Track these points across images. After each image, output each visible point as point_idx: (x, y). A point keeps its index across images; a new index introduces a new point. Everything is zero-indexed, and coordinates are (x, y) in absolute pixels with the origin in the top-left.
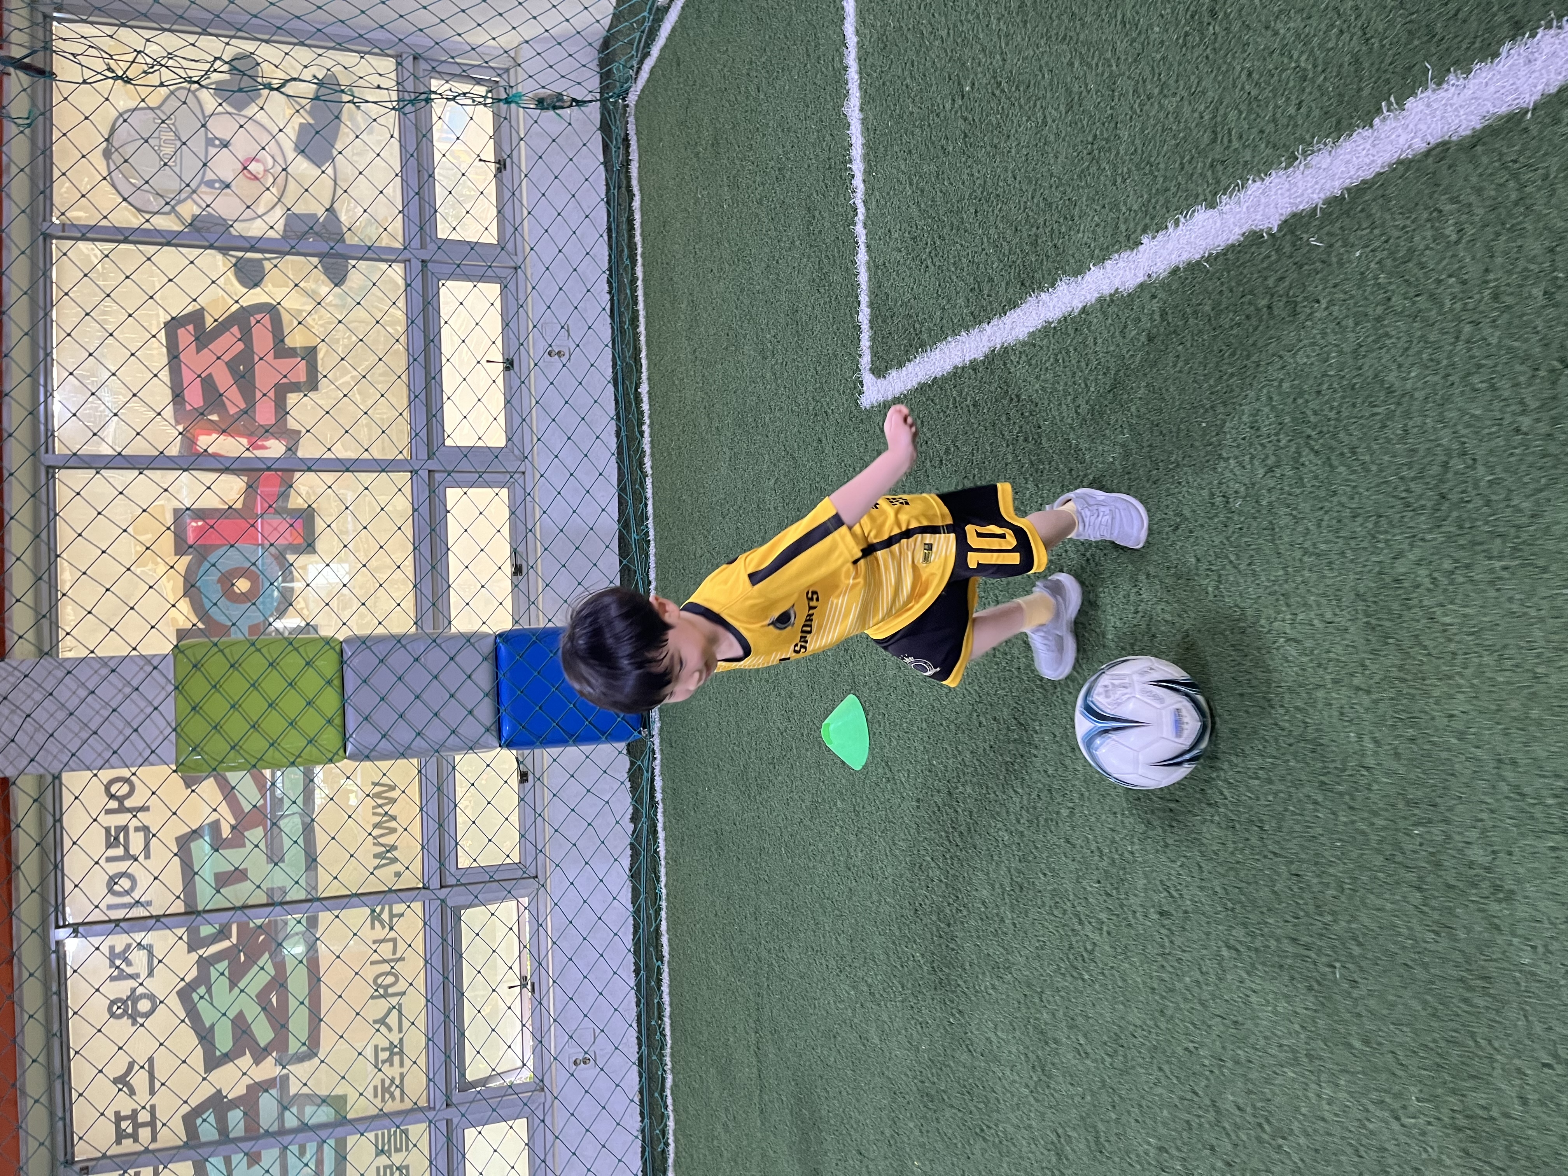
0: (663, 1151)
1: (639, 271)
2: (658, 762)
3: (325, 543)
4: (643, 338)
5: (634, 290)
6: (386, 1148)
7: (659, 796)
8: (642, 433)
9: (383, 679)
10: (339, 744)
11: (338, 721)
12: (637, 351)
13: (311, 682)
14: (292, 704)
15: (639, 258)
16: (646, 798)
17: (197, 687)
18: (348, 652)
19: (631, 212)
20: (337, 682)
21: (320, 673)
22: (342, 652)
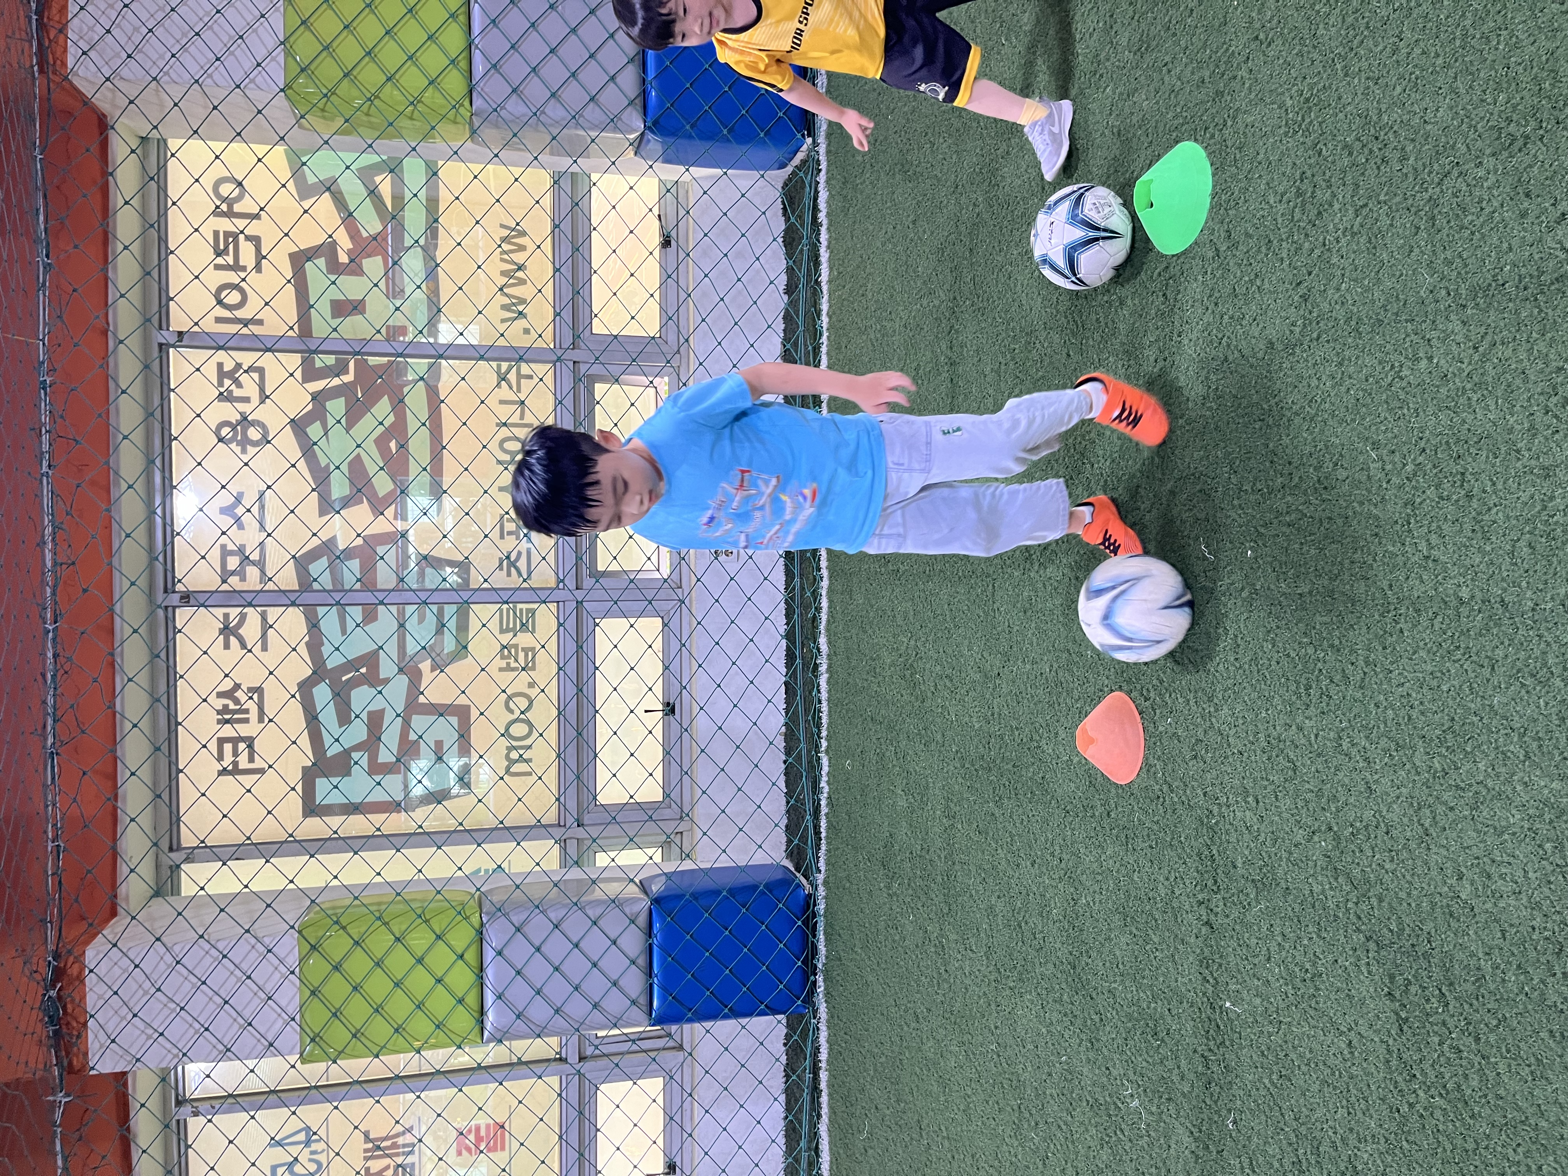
0: (814, 617)
2: (823, 173)
6: (511, 626)
7: (822, 217)
13: (433, 12)
14: (411, 35)
16: (808, 218)
21: (443, 4)
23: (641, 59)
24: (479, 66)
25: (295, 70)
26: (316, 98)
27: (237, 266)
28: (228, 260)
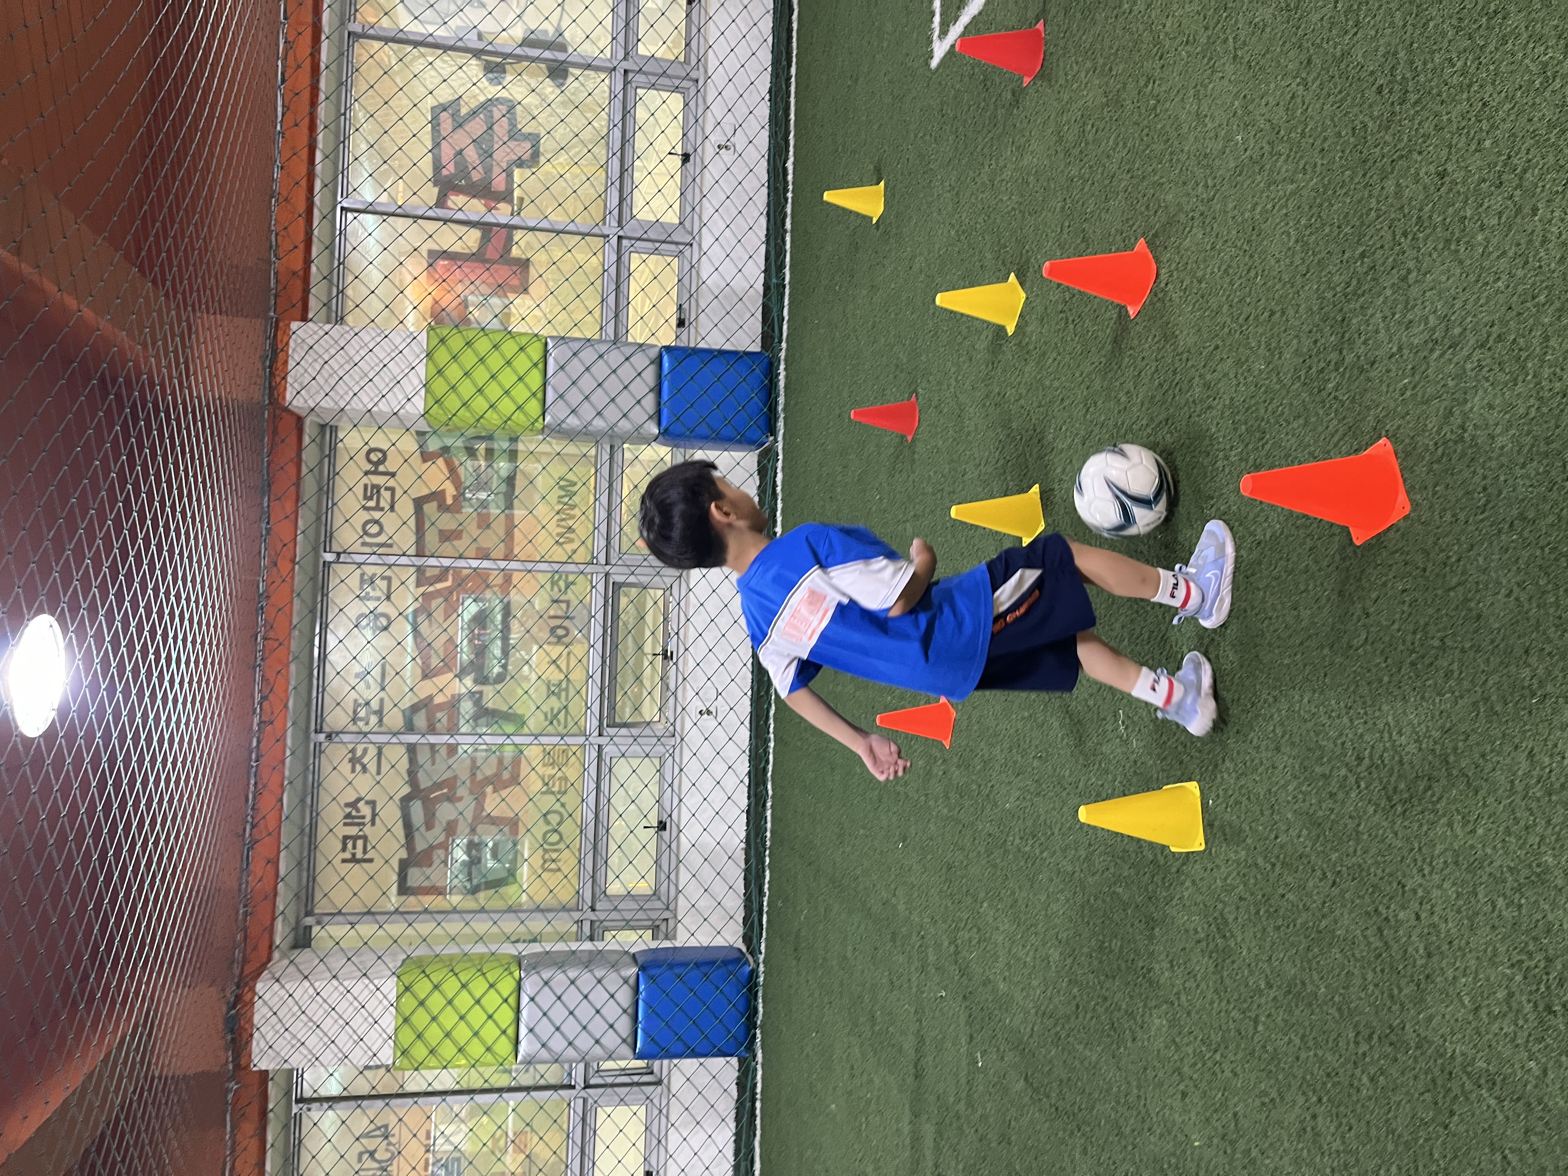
0: (765, 767)
1: (793, 71)
2: (780, 461)
3: (537, 289)
4: (792, 122)
5: (788, 85)
7: (779, 489)
8: (786, 199)
9: (574, 367)
10: (540, 413)
11: (540, 395)
12: (787, 133)
13: (522, 363)
14: (508, 378)
15: (794, 60)
17: (442, 356)
18: (550, 345)
19: (790, 22)
20: (541, 366)
21: (529, 358)
22: (546, 344)
23: (658, 389)
24: (551, 396)
25: (431, 402)
26: (444, 419)
27: (378, 508)
28: (372, 504)
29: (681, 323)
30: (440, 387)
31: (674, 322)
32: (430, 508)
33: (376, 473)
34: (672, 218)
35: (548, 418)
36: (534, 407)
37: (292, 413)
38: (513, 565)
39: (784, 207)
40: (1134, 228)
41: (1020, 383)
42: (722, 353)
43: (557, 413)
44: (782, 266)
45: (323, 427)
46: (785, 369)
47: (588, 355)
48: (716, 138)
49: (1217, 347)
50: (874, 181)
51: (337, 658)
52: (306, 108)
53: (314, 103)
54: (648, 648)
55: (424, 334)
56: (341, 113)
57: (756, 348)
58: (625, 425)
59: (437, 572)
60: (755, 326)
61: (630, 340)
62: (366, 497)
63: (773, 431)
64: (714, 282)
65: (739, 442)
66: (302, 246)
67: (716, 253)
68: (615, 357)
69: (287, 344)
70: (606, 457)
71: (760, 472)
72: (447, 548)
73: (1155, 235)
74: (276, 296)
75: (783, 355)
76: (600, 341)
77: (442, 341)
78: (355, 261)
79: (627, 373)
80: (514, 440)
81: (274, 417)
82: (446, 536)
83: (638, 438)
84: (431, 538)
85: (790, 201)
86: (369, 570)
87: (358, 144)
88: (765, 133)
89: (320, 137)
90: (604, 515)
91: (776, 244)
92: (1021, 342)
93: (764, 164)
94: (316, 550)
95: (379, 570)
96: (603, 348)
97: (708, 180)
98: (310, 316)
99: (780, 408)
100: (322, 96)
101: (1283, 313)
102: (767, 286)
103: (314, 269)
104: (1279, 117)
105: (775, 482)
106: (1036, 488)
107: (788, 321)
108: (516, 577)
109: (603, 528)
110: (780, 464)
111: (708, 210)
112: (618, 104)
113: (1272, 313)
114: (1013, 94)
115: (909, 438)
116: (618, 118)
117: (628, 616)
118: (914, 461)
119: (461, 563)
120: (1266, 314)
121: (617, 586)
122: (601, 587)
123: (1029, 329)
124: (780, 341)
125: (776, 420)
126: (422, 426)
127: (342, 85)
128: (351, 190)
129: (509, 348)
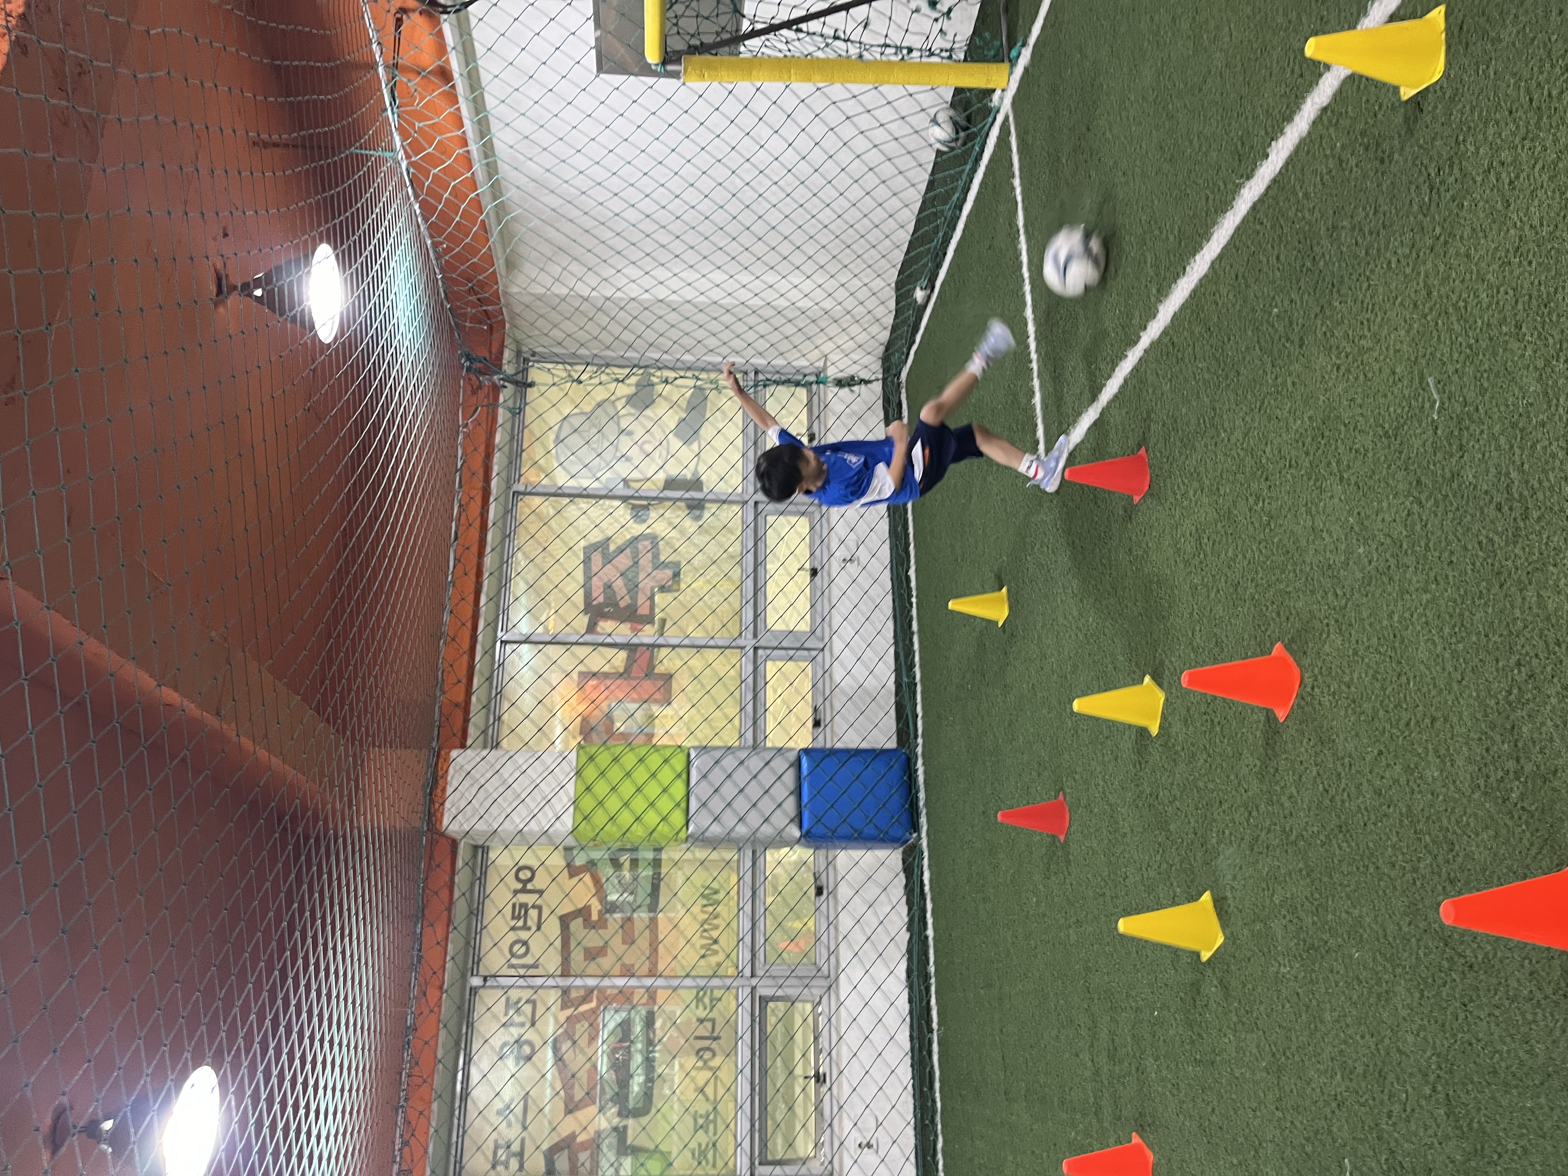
2: (925, 858)
3: (680, 703)
4: (911, 535)
7: (927, 888)
9: (717, 776)
13: (666, 776)
14: (653, 790)
17: (590, 773)
18: (693, 755)
20: (684, 776)
21: (673, 768)
22: (689, 755)
23: (798, 792)
24: (694, 805)
25: (579, 818)
26: (592, 835)
27: (526, 928)
28: (520, 923)
29: (817, 724)
30: (588, 803)
31: (810, 724)
32: (576, 925)
33: (524, 890)
34: (804, 627)
35: (691, 828)
36: (678, 818)
37: (448, 837)
38: (660, 982)
39: (910, 611)
40: (1268, 633)
41: (1172, 784)
42: (858, 752)
43: (701, 821)
44: (912, 666)
45: (476, 848)
46: (924, 764)
47: (729, 762)
48: (842, 553)
49: (1381, 753)
50: (997, 587)
51: (480, 1094)
52: (475, 560)
53: (481, 554)
54: (799, 1071)
55: (574, 753)
56: (504, 562)
57: (892, 744)
58: (767, 830)
59: (582, 993)
60: (890, 723)
61: (769, 744)
62: (513, 918)
63: (916, 827)
64: (848, 685)
65: (883, 840)
66: (464, 681)
67: (848, 657)
68: (755, 763)
69: (447, 771)
70: (748, 864)
71: (905, 870)
72: (592, 968)
73: (1292, 640)
74: (439, 727)
75: (919, 750)
76: (740, 748)
77: (591, 759)
78: (512, 690)
79: (767, 778)
80: (658, 850)
81: (432, 843)
82: (592, 955)
83: (779, 841)
84: (577, 956)
85: (914, 605)
86: (514, 994)
87: (518, 586)
88: (887, 546)
89: (486, 583)
90: (748, 925)
91: (904, 645)
92: (1166, 743)
93: (887, 573)
94: (464, 978)
95: (526, 994)
96: (743, 755)
97: (836, 592)
98: (469, 742)
99: (921, 803)
100: (488, 549)
101: (1446, 720)
102: (898, 684)
103: (474, 699)
104: (1399, 531)
105: (922, 881)
106: (1207, 897)
107: (923, 717)
108: (661, 996)
109: (748, 939)
110: (926, 862)
111: (837, 619)
112: (750, 532)
113: (1434, 720)
114: (1126, 511)
115: (1062, 838)
116: (751, 544)
117: (778, 1038)
118: (1068, 862)
119: (606, 982)
120: (1427, 721)
121: (765, 1001)
122: (747, 1004)
123: (1173, 730)
124: (916, 737)
125: (918, 816)
126: (570, 842)
127: (507, 536)
128: (510, 626)
129: (654, 760)
